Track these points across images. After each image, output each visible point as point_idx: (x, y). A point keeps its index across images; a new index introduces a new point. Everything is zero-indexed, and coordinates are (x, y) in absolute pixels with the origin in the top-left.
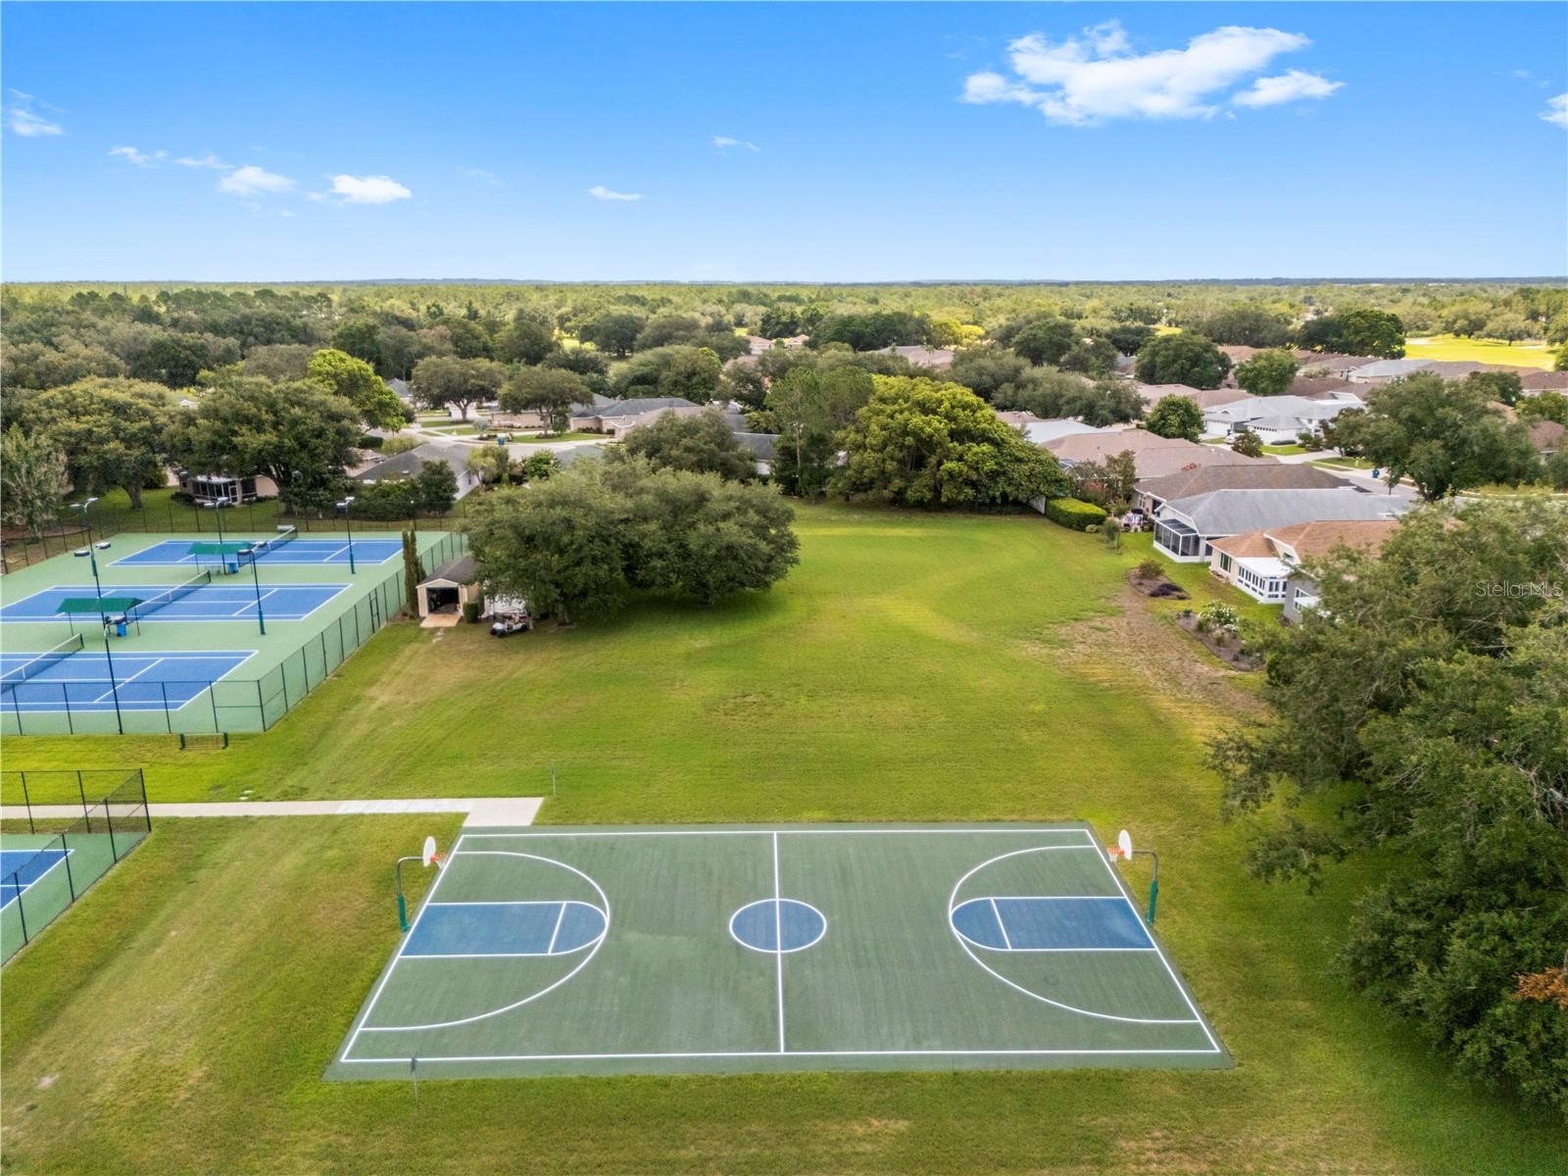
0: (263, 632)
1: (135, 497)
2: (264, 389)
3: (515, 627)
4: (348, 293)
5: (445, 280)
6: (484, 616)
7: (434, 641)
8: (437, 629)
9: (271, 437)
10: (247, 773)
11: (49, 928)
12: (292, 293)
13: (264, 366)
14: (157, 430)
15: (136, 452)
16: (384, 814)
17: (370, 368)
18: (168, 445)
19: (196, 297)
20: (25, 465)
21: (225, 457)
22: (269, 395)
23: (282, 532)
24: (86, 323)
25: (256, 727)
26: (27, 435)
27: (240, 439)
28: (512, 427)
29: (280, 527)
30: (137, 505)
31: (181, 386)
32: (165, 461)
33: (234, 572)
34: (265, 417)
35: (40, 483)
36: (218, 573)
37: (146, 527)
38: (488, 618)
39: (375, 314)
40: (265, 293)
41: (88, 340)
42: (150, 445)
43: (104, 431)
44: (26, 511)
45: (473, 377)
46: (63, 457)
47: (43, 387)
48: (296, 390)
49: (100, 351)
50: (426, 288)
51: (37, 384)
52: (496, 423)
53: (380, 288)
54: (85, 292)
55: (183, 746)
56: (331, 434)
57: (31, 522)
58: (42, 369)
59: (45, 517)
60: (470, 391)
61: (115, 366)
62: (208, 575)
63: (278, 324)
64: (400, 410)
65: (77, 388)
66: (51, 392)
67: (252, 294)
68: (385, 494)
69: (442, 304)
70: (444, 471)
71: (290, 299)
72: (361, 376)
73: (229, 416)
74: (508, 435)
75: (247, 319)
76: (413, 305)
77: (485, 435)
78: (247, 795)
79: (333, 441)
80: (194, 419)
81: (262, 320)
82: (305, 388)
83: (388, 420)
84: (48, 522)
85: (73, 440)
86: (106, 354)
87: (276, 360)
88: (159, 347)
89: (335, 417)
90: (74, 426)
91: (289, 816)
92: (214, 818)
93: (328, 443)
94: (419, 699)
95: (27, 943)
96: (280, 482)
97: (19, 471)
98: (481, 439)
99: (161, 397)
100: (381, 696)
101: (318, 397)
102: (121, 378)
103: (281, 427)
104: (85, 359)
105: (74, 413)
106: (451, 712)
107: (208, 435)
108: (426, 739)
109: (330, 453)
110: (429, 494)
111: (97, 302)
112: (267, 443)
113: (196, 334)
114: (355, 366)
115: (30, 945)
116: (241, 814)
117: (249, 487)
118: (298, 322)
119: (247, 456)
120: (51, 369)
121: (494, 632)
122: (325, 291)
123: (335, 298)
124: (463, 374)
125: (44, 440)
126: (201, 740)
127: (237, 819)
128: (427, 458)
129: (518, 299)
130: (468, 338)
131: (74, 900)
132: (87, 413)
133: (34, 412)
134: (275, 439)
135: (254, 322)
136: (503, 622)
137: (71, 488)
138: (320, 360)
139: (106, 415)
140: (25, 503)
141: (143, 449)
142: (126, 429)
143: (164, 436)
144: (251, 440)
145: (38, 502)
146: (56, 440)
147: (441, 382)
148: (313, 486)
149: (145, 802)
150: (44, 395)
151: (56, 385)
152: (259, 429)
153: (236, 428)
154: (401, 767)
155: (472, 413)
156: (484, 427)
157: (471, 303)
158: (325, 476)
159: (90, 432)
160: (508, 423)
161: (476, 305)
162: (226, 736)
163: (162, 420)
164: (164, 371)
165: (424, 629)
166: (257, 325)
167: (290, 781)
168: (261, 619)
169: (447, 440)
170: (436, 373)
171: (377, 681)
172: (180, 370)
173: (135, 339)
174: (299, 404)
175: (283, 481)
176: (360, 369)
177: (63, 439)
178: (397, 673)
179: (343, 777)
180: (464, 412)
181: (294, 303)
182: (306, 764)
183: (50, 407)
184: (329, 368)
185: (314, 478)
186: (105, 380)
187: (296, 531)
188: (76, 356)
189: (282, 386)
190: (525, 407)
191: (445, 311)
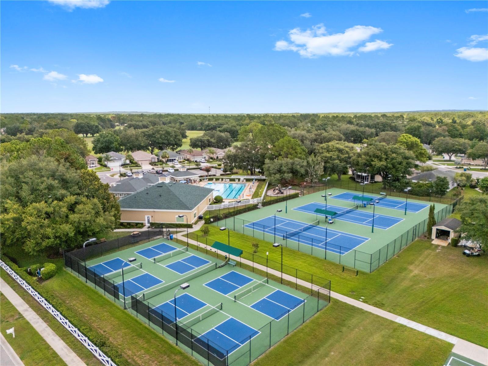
0: (373, 232)
1: (339, 177)
2: (385, 147)
3: (475, 254)
4: (409, 115)
5: (443, 110)
6: (459, 244)
7: (437, 251)
8: (438, 246)
9: (384, 163)
10: (363, 289)
11: (295, 331)
12: (392, 115)
13: (384, 139)
14: (350, 158)
15: (342, 164)
16: (415, 330)
17: (419, 140)
18: (352, 163)
19: (364, 117)
20: (313, 165)
21: (368, 168)
22: (386, 149)
23: (382, 195)
24: (335, 124)
25: (367, 270)
26: (315, 156)
27: (374, 163)
28: (470, 164)
29: (381, 193)
30: (339, 179)
31: (356, 143)
32: (350, 167)
33: (365, 207)
34: (383, 156)
35: (316, 170)
36: (360, 206)
37: (341, 187)
38: (462, 246)
39: (419, 122)
40: (384, 116)
41: (334, 129)
42: (347, 162)
43: (335, 157)
44: (311, 178)
45: (457, 145)
46: (323, 164)
47: (321, 143)
48: (395, 148)
49: (338, 133)
50: (436, 114)
51: (320, 142)
52: (463, 162)
53: (420, 113)
54: (335, 115)
55: (343, 270)
56: (404, 164)
57: (312, 181)
58: (322, 138)
59: (315, 180)
60: (454, 150)
61: (341, 138)
62: (357, 207)
63: (387, 125)
64: (427, 156)
65: (330, 144)
66: (323, 145)
67: (380, 116)
68: (420, 186)
69: (442, 118)
70: (445, 181)
71: (391, 117)
72: (416, 143)
73: (372, 155)
74: (468, 167)
75: (378, 124)
76: (432, 119)
77: (458, 167)
78: (362, 299)
79: (404, 166)
80: (361, 155)
81: (382, 124)
82: (398, 147)
83: (422, 159)
84: (316, 182)
85: (326, 159)
86: (339, 134)
87: (388, 137)
88: (353, 131)
89: (406, 158)
90: (328, 155)
91: (377, 315)
92: (350, 305)
93: (403, 167)
94: (431, 277)
95: (288, 334)
96: (383, 178)
97: (311, 166)
98: (457, 168)
99: (352, 147)
100: (415, 271)
101: (402, 151)
102: (342, 141)
103: (388, 160)
104: (334, 135)
105: (328, 151)
106: (445, 287)
107: (364, 161)
108: (434, 298)
109: (403, 170)
110: (437, 189)
111: (338, 118)
112: (382, 165)
113: (364, 128)
114: (414, 140)
115: (289, 335)
116: (360, 307)
117: (373, 178)
118: (393, 124)
119: (375, 169)
120: (324, 138)
121: (464, 253)
122: (402, 115)
123: (405, 116)
124: (453, 144)
125: (319, 159)
126: (349, 270)
127: (358, 309)
128: (439, 176)
129: (473, 117)
130: (454, 131)
131: (303, 322)
132: (331, 151)
133: (318, 150)
134: (385, 164)
135: (380, 124)
136: (469, 250)
137: (323, 173)
138: (402, 137)
139: (336, 152)
140: (311, 176)
141: (345, 163)
142: (341, 157)
143: (351, 160)
144: (377, 164)
145: (314, 176)
146: (322, 159)
147: (444, 146)
148: (394, 181)
149: (330, 290)
150: (321, 145)
151: (325, 143)
152: (381, 160)
153: (373, 159)
154: (423, 308)
155: (453, 158)
156: (459, 164)
157: (454, 118)
158: (399, 178)
159: (331, 157)
160: (468, 163)
161: (456, 119)
162: (357, 272)
163: (351, 155)
164: (352, 138)
165: (433, 244)
166: (381, 125)
167: (378, 298)
168: (373, 226)
169: (443, 167)
170: (442, 143)
171: (413, 263)
172: (357, 138)
173: (347, 129)
174: (395, 153)
175: (385, 177)
176: (416, 141)
177: (324, 158)
178: (422, 262)
179: (399, 304)
180: (450, 157)
181: (392, 118)
182: (384, 292)
183: (322, 149)
184: (405, 140)
185: (396, 178)
186: (338, 142)
187: (386, 195)
188: (332, 134)
189: (390, 146)
190: (478, 158)
191: (444, 121)
